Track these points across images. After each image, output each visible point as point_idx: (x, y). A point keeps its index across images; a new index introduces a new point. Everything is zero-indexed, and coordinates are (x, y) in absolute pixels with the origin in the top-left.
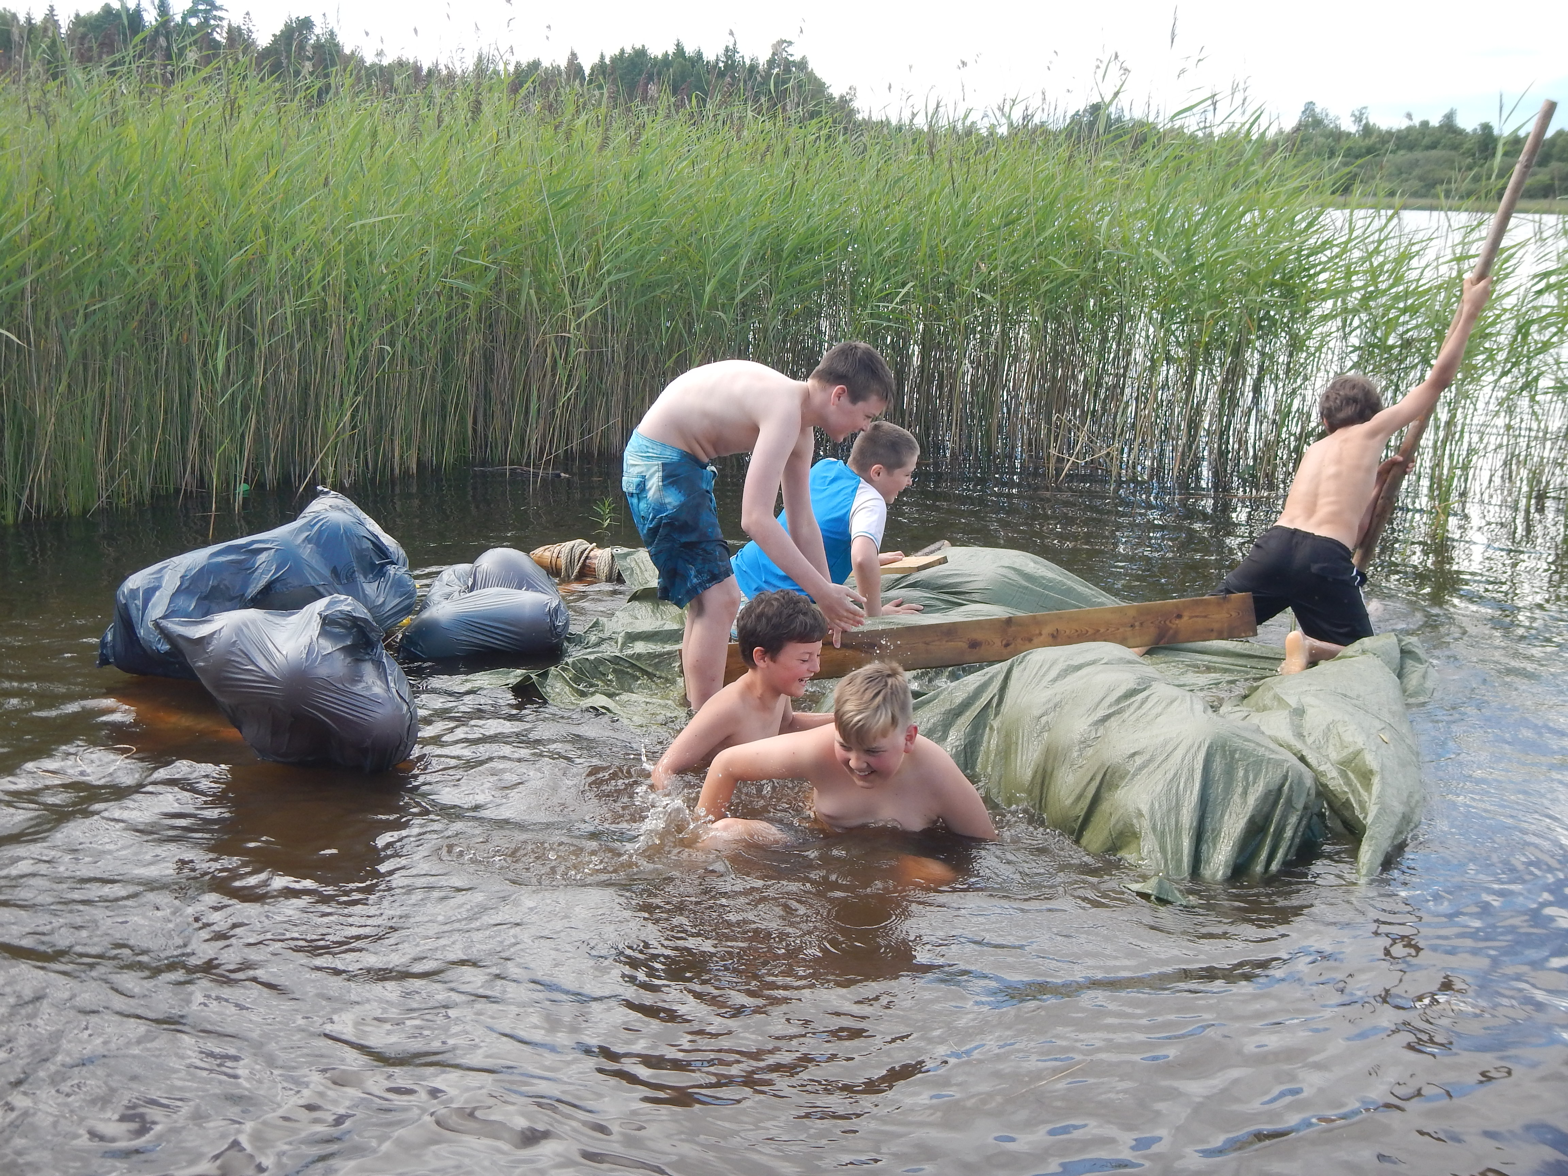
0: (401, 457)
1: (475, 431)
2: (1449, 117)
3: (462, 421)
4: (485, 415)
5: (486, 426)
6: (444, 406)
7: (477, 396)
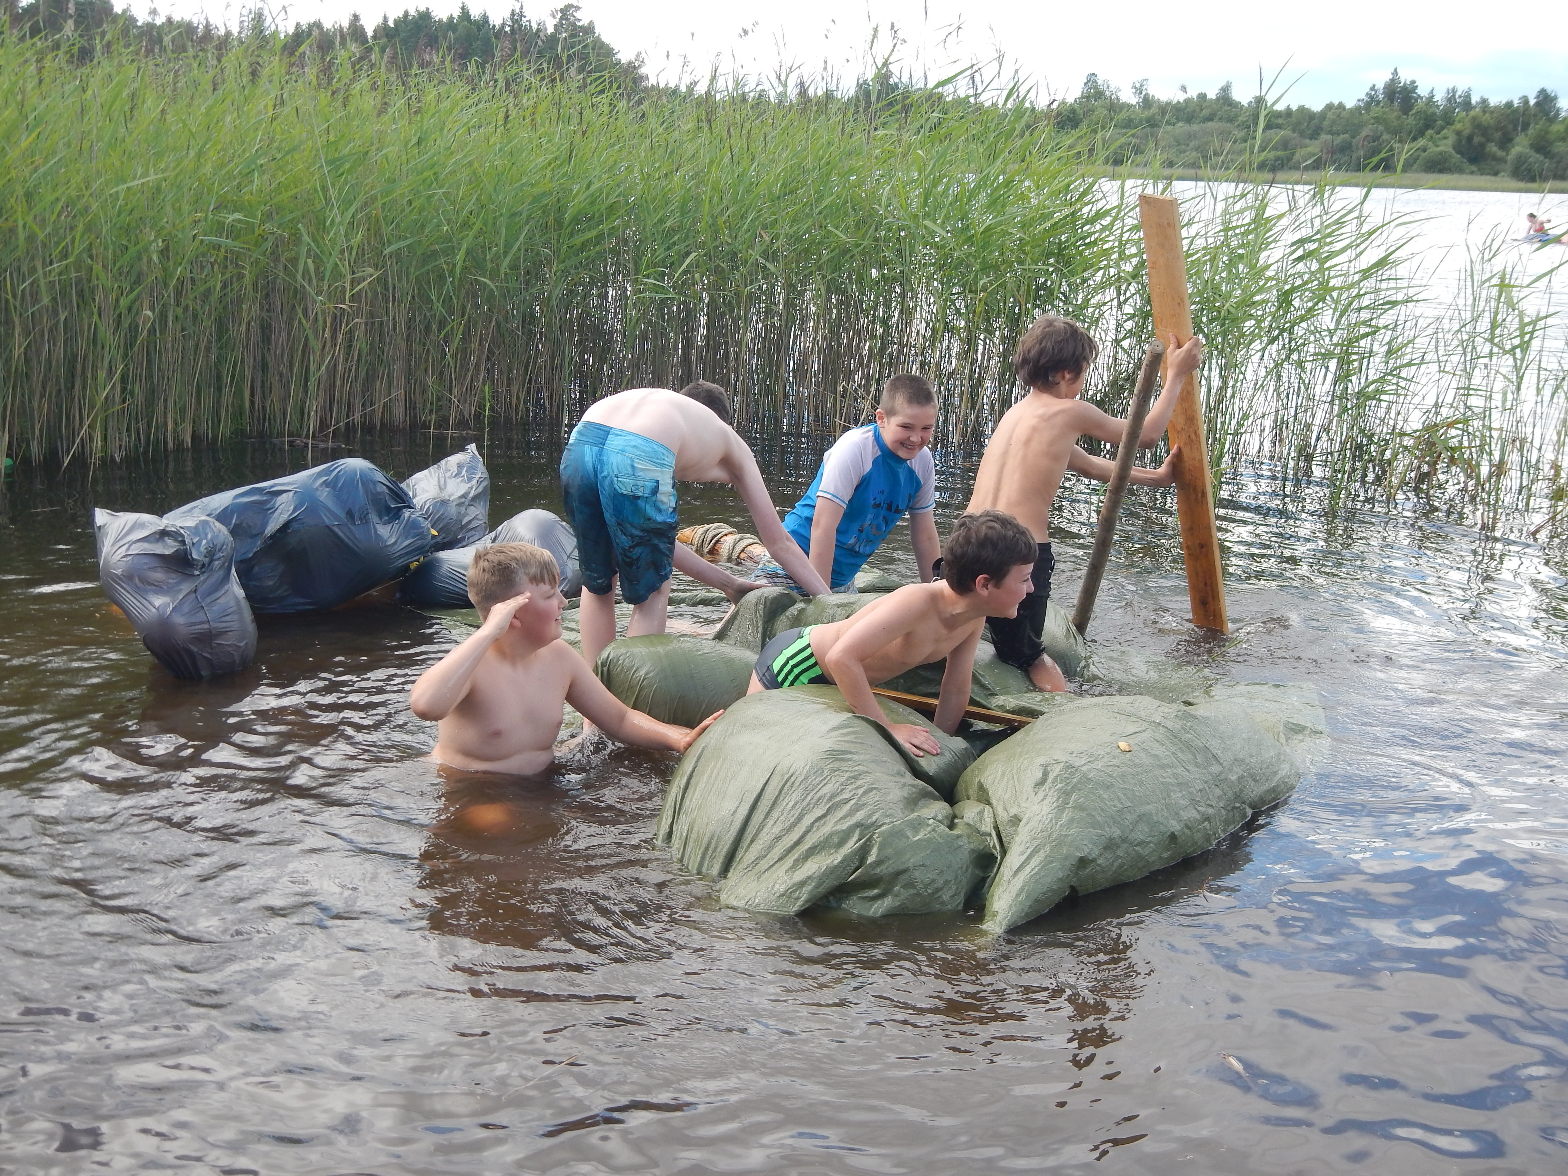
0: (175, 431)
1: (252, 403)
2: (1225, 90)
3: (239, 393)
4: (262, 387)
5: (264, 397)
6: (219, 378)
7: (254, 367)
